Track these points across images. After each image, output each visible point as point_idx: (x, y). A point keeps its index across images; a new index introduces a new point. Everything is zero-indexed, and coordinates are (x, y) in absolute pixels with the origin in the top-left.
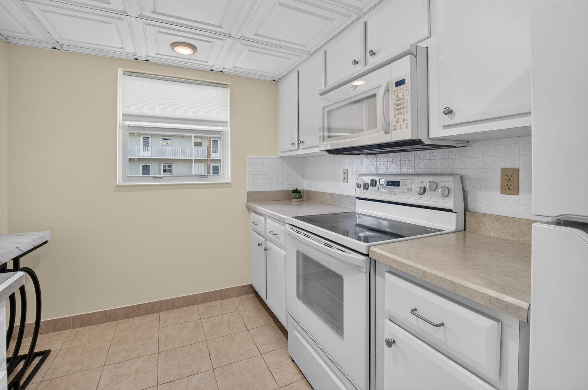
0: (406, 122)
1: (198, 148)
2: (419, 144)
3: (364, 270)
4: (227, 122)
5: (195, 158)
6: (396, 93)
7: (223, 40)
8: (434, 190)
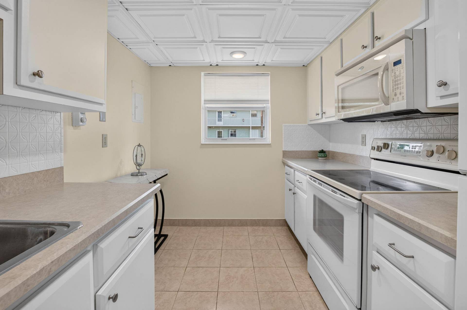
0: (402, 95)
1: (254, 118)
2: (417, 113)
3: (357, 211)
4: (268, 101)
5: (252, 126)
6: (394, 71)
7: (263, 45)
8: (442, 153)
